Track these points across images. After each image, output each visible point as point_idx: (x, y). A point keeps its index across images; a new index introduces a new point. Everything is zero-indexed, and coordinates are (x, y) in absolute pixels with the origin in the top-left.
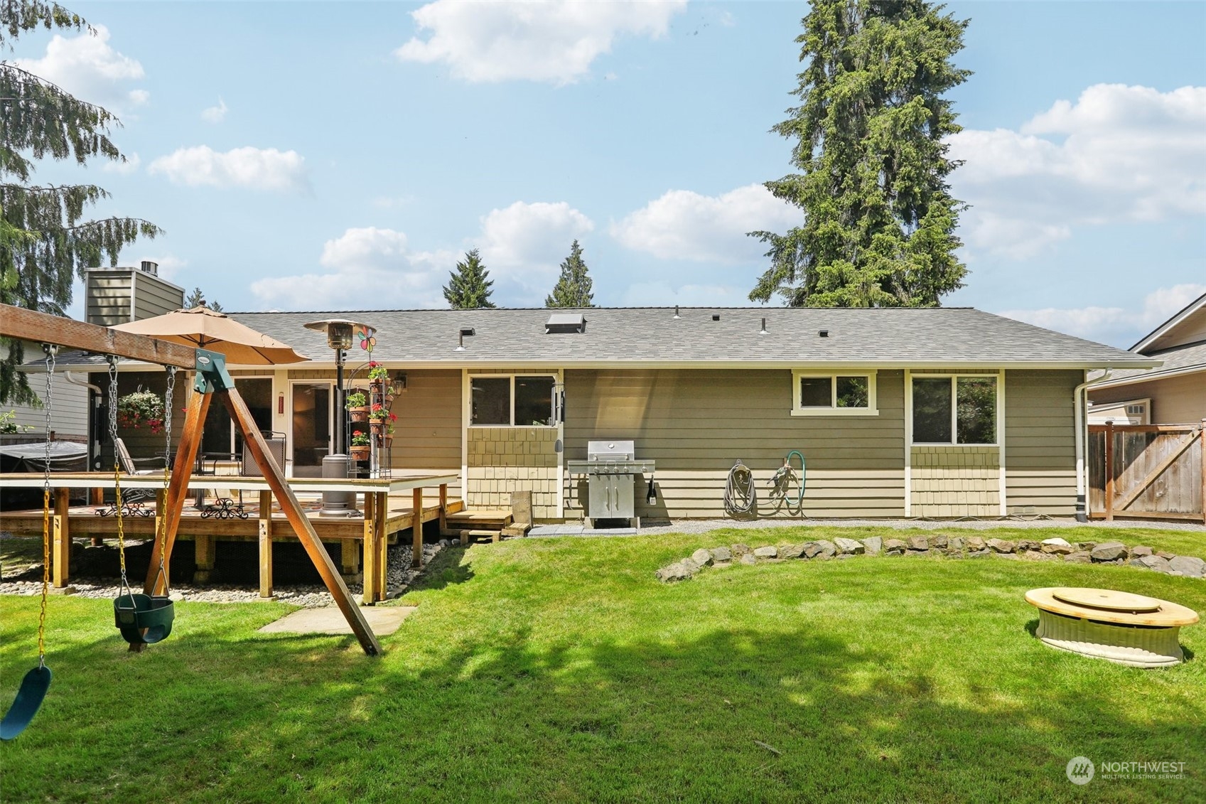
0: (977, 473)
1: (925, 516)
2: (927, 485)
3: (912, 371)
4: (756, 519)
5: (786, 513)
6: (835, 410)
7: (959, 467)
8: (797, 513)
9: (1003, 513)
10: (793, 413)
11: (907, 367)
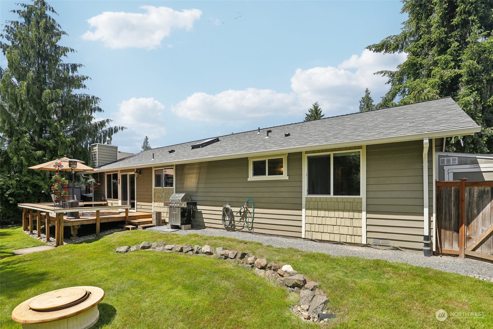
0: (346, 214)
1: (313, 238)
2: (315, 220)
3: (307, 152)
4: (235, 231)
5: (246, 229)
6: (267, 177)
7: (335, 210)
8: (251, 230)
9: (364, 242)
10: (249, 180)
11: (303, 150)
